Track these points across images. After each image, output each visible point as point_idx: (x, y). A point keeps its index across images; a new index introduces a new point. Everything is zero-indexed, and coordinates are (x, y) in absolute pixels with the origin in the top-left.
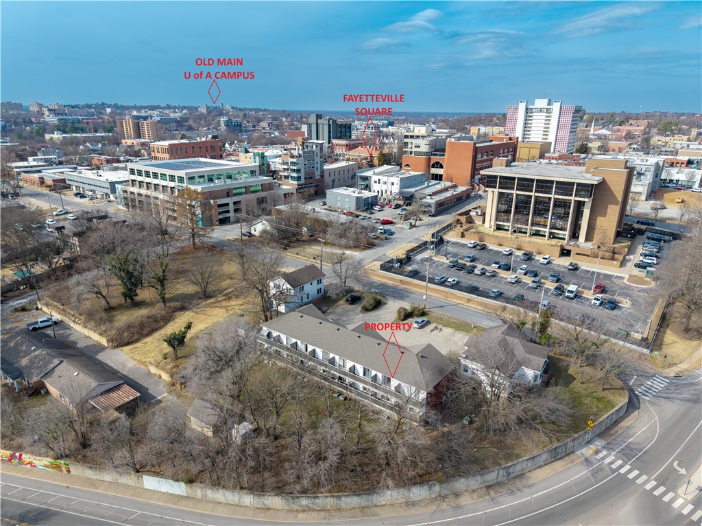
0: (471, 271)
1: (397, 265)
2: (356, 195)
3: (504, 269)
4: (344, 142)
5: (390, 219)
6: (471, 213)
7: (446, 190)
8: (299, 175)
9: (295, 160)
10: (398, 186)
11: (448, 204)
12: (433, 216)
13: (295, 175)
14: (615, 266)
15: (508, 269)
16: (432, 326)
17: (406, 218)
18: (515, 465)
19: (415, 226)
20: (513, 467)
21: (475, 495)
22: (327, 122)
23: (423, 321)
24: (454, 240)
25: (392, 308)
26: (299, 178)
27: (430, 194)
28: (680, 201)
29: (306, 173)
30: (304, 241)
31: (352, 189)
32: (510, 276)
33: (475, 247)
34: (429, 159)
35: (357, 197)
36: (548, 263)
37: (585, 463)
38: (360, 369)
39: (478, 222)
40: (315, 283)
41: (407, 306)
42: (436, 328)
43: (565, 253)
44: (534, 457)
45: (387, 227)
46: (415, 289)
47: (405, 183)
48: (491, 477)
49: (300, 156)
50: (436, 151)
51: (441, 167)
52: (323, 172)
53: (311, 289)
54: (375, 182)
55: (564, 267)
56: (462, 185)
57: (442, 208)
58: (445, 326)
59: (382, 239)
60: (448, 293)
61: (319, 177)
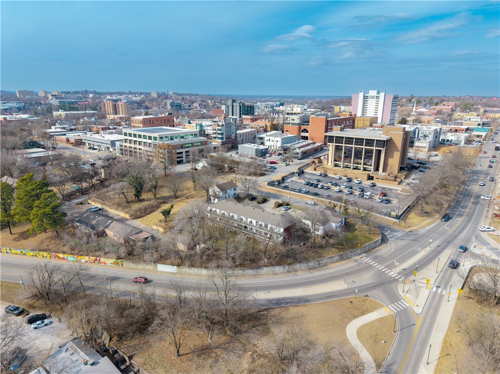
0: (316, 186)
1: (277, 183)
2: (256, 147)
3: (334, 186)
4: (249, 117)
5: (275, 161)
6: (321, 158)
7: (309, 145)
8: (223, 136)
9: (220, 128)
10: (281, 142)
11: (309, 153)
12: (300, 159)
13: (220, 136)
14: (395, 184)
15: (337, 186)
16: (292, 210)
17: (284, 161)
19: (289, 165)
20: (322, 260)
22: (239, 105)
23: (287, 208)
24: (310, 172)
25: (272, 202)
26: (222, 138)
27: (298, 147)
28: (448, 152)
29: (226, 135)
30: (226, 172)
31: (253, 144)
32: (337, 189)
33: (321, 175)
34: (300, 127)
35: (256, 149)
36: (360, 183)
37: (355, 261)
38: (254, 222)
39: (325, 162)
40: (233, 190)
41: (280, 201)
42: (294, 211)
43: (370, 178)
44: (331, 258)
45: (273, 165)
46: (285, 195)
47: (285, 141)
48: (311, 264)
49: (223, 125)
50: (304, 122)
51: (307, 132)
52: (236, 135)
53: (231, 192)
54: (267, 140)
55: (368, 185)
56: (318, 142)
57: (305, 155)
58: (298, 210)
60: (302, 196)
61: (234, 138)
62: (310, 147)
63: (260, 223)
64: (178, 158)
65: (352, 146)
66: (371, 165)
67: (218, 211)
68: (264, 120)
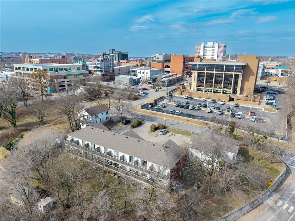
0: (187, 108)
1: (150, 106)
2: (130, 77)
3: (204, 107)
4: (125, 61)
5: (146, 88)
6: (184, 85)
7: (172, 76)
8: (102, 69)
9: (99, 62)
10: (150, 74)
11: (173, 81)
12: (167, 87)
13: (99, 69)
14: (256, 104)
15: (206, 107)
16: (170, 134)
17: (154, 88)
18: (230, 215)
19: (158, 91)
20: (229, 216)
22: (117, 53)
23: (165, 131)
24: (177, 96)
25: (148, 125)
26: (101, 71)
27: (164, 77)
28: (275, 80)
29: (105, 69)
30: (102, 98)
31: (127, 76)
32: (207, 110)
33: (188, 98)
34: (163, 64)
35: (130, 79)
36: (224, 104)
38: (127, 157)
39: (188, 88)
40: (104, 113)
41: (156, 125)
42: (172, 134)
43: (231, 99)
44: (241, 209)
45: (144, 91)
46: (159, 117)
47: (153, 73)
49: (102, 61)
50: (166, 60)
51: (169, 67)
52: (113, 69)
53: (102, 116)
54: (139, 73)
55: (232, 105)
56: (179, 74)
57: (171, 83)
58: (177, 133)
59: (142, 96)
60: (176, 117)
61: (112, 71)
62: (174, 77)
64: (60, 86)
65: (213, 72)
66: (230, 89)
67: (81, 141)
68: (135, 61)
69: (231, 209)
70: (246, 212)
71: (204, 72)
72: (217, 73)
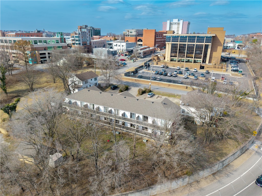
0: (166, 75)
1: (132, 74)
3: (180, 74)
4: (98, 37)
5: (124, 59)
6: (158, 56)
7: (146, 48)
9: (77, 35)
10: (125, 47)
11: (147, 53)
12: (143, 58)
13: (78, 42)
14: (224, 71)
15: (182, 74)
16: (156, 96)
17: (131, 59)
18: (226, 159)
19: (135, 61)
20: (226, 160)
21: (208, 180)
23: (152, 94)
24: (154, 65)
25: (134, 91)
26: (79, 44)
27: (139, 50)
28: (234, 52)
29: (82, 42)
30: (84, 67)
31: (105, 48)
32: (184, 76)
33: (164, 67)
34: (136, 38)
35: (108, 51)
36: (196, 71)
37: (257, 154)
39: (162, 58)
40: (93, 79)
41: (143, 89)
42: (158, 97)
43: (202, 68)
44: (234, 154)
45: (123, 62)
46: (142, 83)
47: (128, 45)
49: (79, 34)
50: (139, 35)
51: (142, 41)
52: (90, 42)
53: (92, 82)
54: (115, 46)
55: (204, 72)
56: (152, 47)
57: (146, 55)
58: (163, 96)
59: (122, 66)
60: (159, 83)
61: (89, 44)
62: (148, 49)
63: (137, 115)
64: (41, 58)
65: (186, 43)
66: (201, 58)
67: (79, 103)
68: (109, 36)
69: (226, 154)
70: (237, 156)
71: (177, 43)
72: (189, 44)
